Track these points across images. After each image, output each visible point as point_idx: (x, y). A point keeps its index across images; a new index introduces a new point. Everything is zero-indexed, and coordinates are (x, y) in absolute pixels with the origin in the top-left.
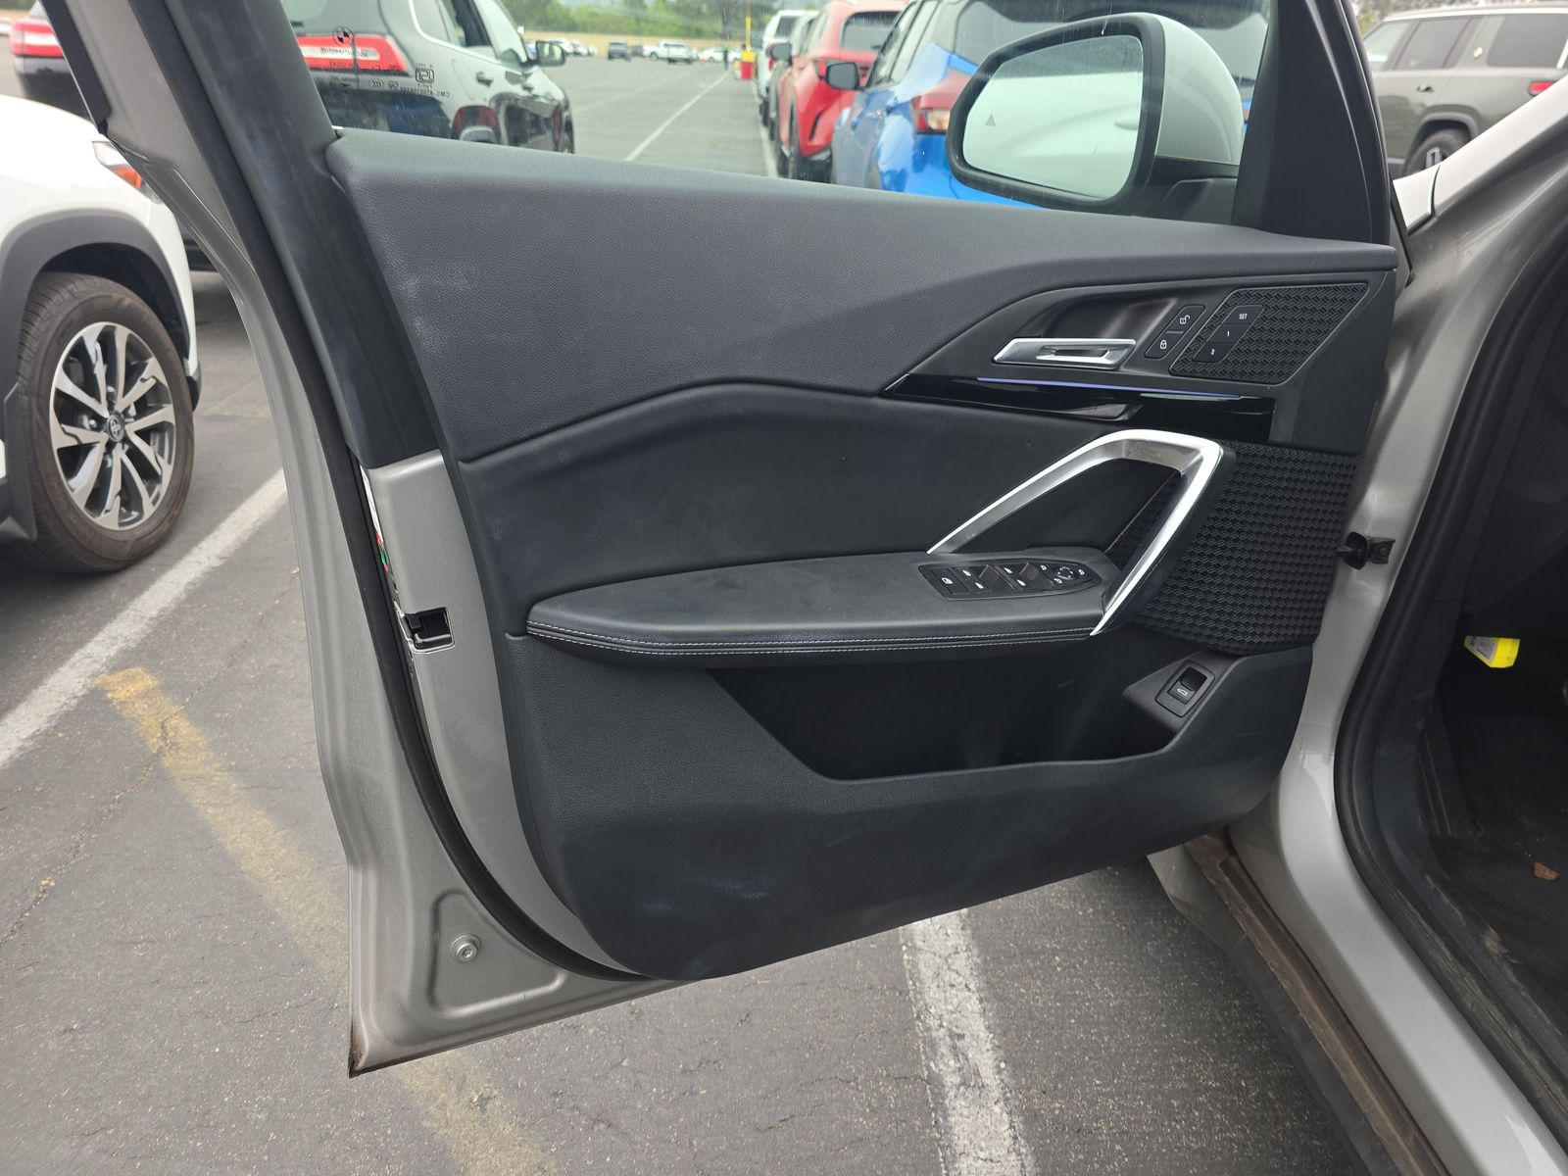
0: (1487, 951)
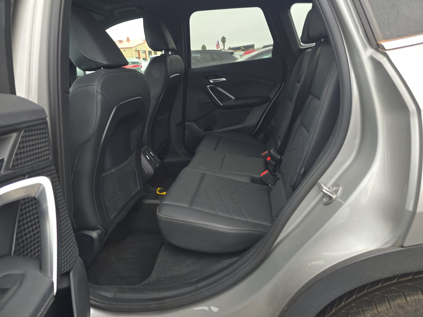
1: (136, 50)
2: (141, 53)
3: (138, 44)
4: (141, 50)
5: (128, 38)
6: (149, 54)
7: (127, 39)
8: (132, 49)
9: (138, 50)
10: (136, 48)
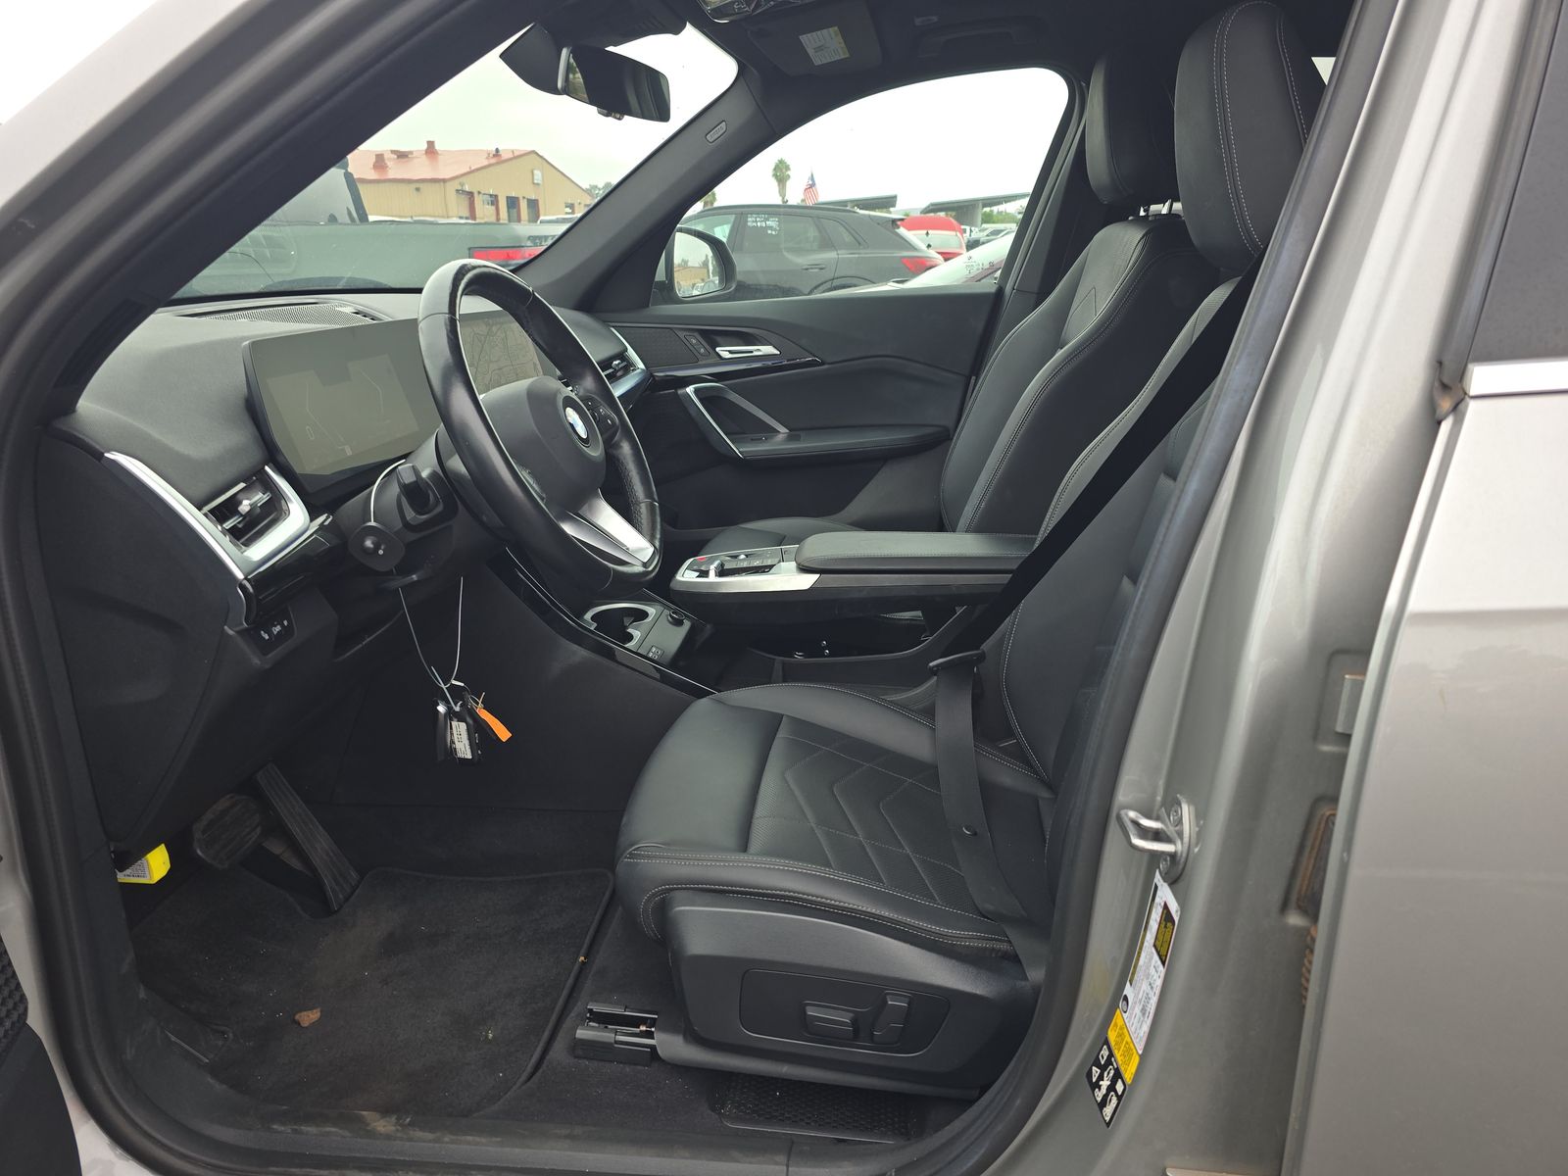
0: (388, 1137)
1: (460, 188)
2: (478, 200)
3: (468, 170)
4: (479, 193)
5: (431, 144)
6: (508, 208)
7: (425, 146)
8: (448, 184)
9: (467, 188)
10: (462, 185)
